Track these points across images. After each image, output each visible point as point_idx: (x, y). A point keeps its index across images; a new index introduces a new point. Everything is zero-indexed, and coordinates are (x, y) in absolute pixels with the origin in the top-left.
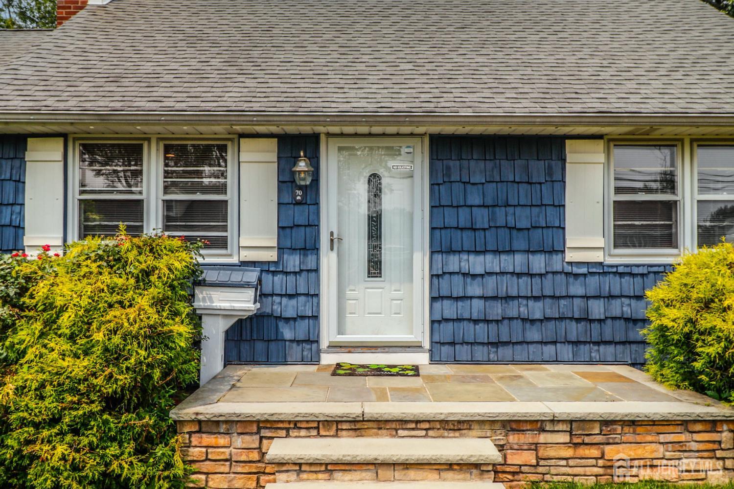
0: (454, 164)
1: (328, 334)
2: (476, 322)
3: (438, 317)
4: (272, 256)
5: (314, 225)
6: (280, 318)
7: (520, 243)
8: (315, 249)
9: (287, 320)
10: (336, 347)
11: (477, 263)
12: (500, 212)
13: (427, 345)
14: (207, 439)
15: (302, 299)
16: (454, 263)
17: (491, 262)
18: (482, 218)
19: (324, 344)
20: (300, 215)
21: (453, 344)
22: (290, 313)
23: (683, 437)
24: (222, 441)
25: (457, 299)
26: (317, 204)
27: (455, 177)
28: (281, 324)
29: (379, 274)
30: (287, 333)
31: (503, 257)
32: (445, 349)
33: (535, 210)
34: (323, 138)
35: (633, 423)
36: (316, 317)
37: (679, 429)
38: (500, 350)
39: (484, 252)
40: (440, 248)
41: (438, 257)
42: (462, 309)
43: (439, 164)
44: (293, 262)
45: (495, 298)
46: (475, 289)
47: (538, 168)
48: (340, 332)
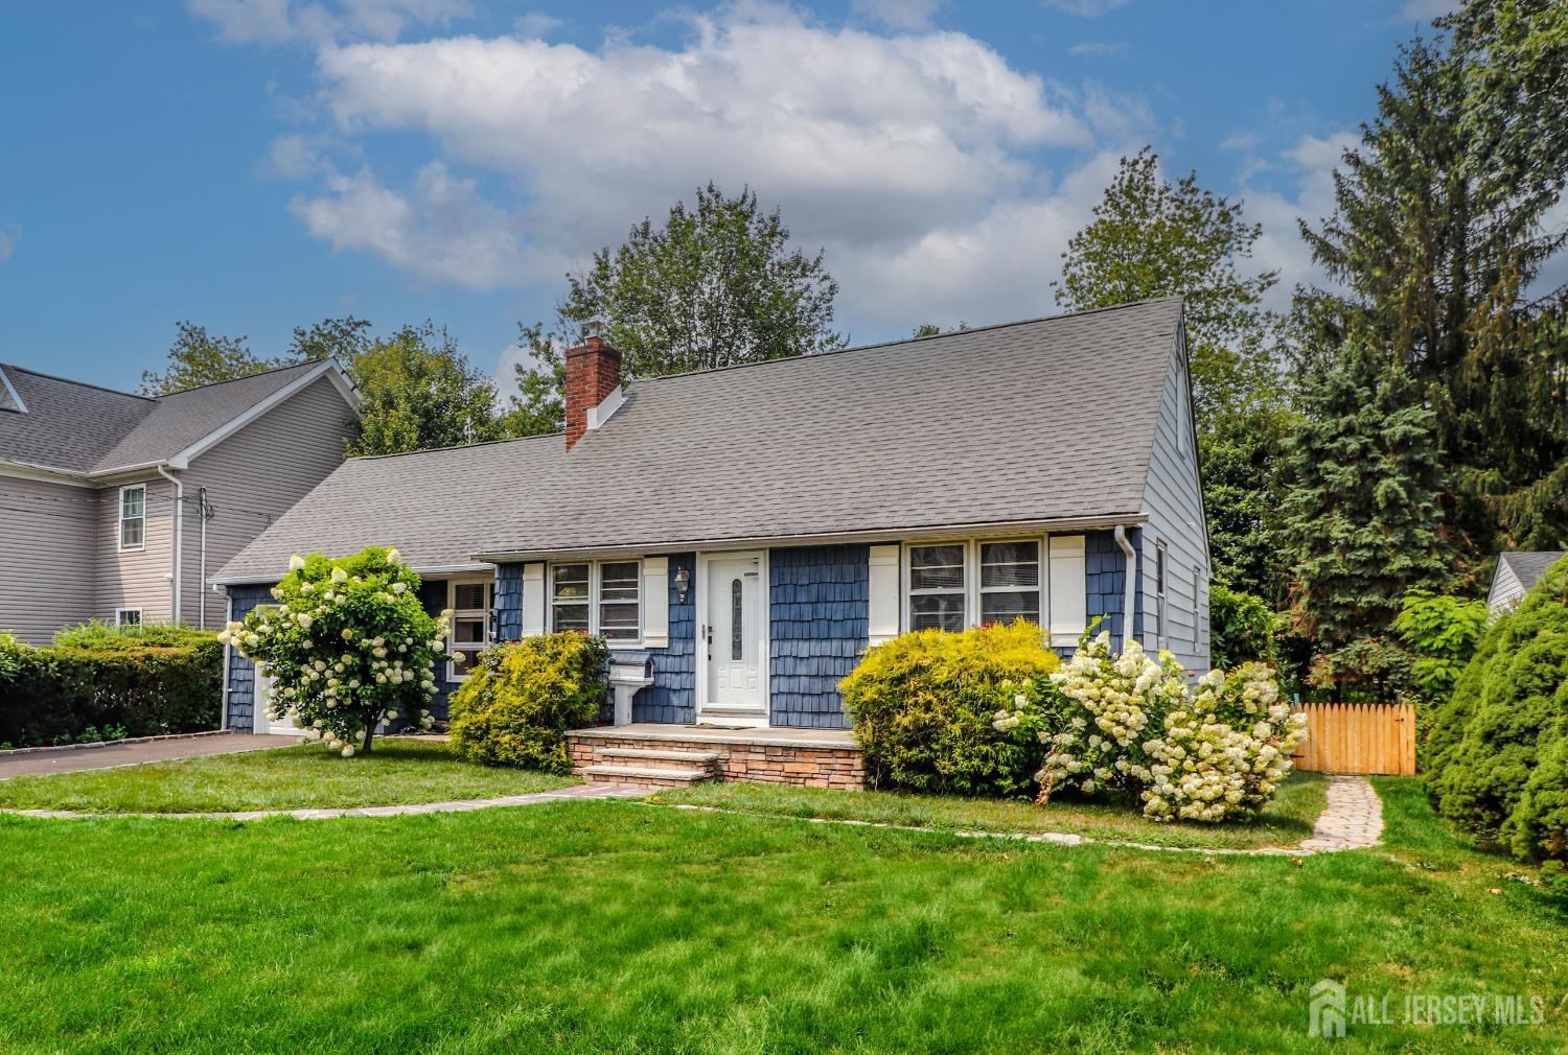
0: (787, 571)
1: (701, 701)
2: (804, 695)
3: (775, 691)
4: (664, 644)
5: (691, 620)
6: (670, 689)
7: (836, 631)
8: (693, 638)
9: (675, 691)
10: (705, 712)
11: (804, 649)
12: (821, 607)
13: (768, 713)
14: (583, 748)
15: (684, 675)
16: (787, 648)
17: (816, 648)
18: (807, 614)
19: (699, 710)
20: (683, 613)
21: (786, 712)
22: (676, 686)
24: (589, 749)
25: (790, 676)
26: (694, 604)
27: (787, 581)
28: (671, 694)
29: (740, 658)
30: (675, 700)
31: (824, 643)
32: (782, 716)
33: (848, 605)
34: (698, 554)
35: (801, 749)
36: (693, 689)
38: (822, 718)
39: (810, 639)
40: (777, 637)
41: (776, 644)
42: (794, 684)
43: (776, 571)
44: (679, 648)
45: (817, 676)
46: (802, 669)
47: (849, 570)
48: (710, 701)
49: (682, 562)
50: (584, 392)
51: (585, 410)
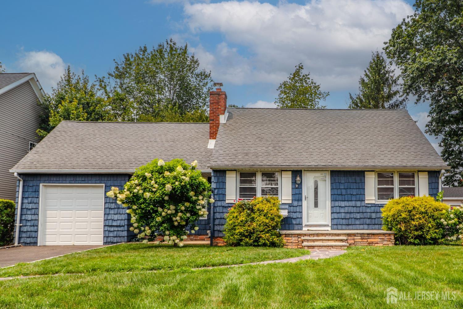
0: (336, 178)
1: (305, 222)
2: (343, 219)
3: (333, 218)
4: (290, 202)
5: (301, 194)
6: (292, 218)
7: (354, 198)
8: (301, 200)
9: (294, 218)
10: (307, 226)
11: (343, 204)
12: (348, 190)
13: (330, 225)
14: (287, 238)
15: (298, 213)
16: (337, 204)
17: (346, 204)
18: (344, 192)
19: (304, 225)
20: (297, 191)
21: (337, 225)
22: (295, 217)
23: (384, 237)
24: (290, 238)
25: (338, 213)
26: (301, 188)
27: (337, 181)
28: (292, 220)
29: (317, 207)
30: (294, 222)
31: (350, 202)
32: (335, 226)
33: (357, 190)
34: (303, 171)
36: (301, 218)
37: (383, 236)
38: (349, 226)
39: (345, 201)
40: (334, 199)
41: (333, 202)
42: (339, 216)
43: (333, 178)
44: (295, 203)
45: (347, 213)
46: (342, 210)
47: (358, 179)
48: (308, 222)
49: (297, 173)
50: (218, 108)
51: (219, 115)
